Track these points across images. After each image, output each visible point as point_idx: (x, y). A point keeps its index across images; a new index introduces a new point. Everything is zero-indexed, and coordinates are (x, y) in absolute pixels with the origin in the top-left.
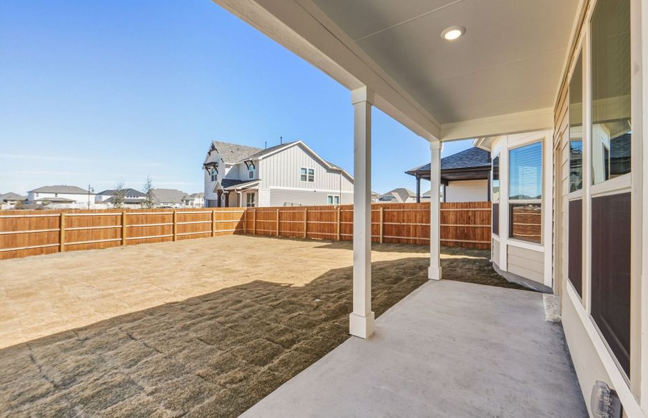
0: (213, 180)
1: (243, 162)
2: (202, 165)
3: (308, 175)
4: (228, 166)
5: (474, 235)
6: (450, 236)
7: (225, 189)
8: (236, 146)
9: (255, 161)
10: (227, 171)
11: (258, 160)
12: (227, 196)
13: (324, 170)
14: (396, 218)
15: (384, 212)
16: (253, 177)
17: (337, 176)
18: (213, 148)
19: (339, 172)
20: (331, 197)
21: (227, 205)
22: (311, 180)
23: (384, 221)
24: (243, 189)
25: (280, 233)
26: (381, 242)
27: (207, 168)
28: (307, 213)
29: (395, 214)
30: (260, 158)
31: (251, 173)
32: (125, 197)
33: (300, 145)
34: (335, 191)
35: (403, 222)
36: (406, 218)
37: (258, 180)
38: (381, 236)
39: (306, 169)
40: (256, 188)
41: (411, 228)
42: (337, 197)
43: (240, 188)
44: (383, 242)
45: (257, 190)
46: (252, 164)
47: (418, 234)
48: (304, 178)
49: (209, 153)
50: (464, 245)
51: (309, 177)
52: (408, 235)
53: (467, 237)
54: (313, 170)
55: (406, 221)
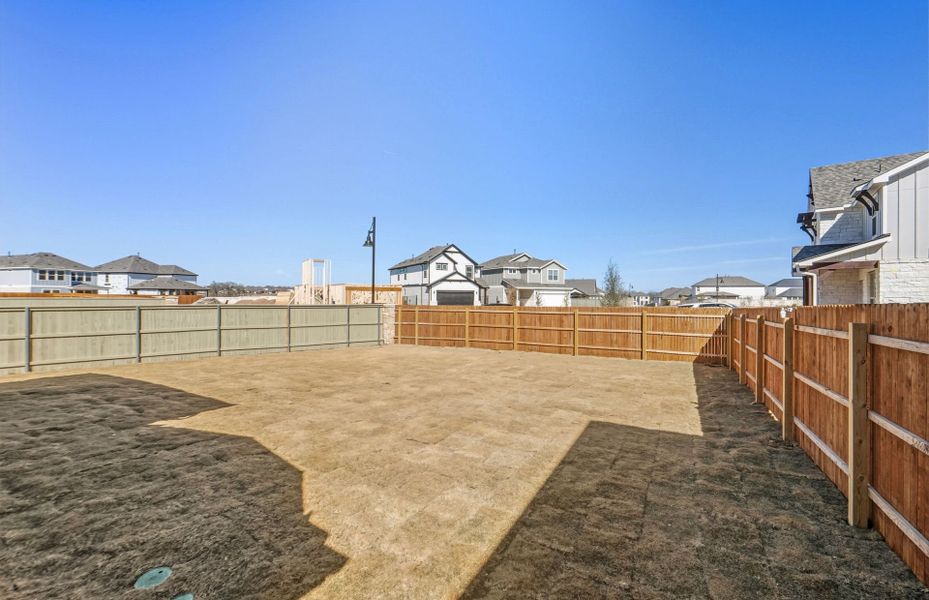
11: (878, 186)
16: (876, 233)
30: (883, 178)
31: (874, 223)
37: (881, 237)
40: (871, 257)
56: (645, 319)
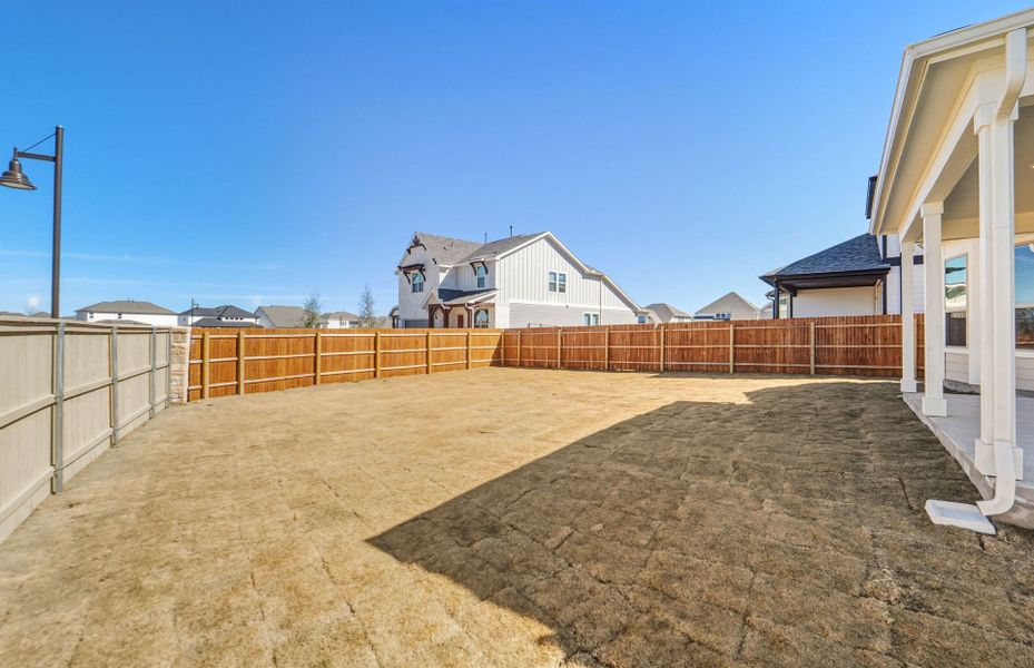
0: (414, 290)
1: (468, 263)
2: (396, 269)
3: (558, 282)
4: (443, 270)
5: (874, 359)
6: (838, 360)
7: (447, 303)
8: (449, 239)
9: (489, 262)
10: (442, 276)
11: (495, 261)
12: (446, 313)
13: (579, 275)
14: (754, 339)
15: (735, 331)
16: (484, 287)
17: (595, 284)
18: (417, 243)
19: (599, 277)
20: (588, 316)
21: (446, 325)
22: (562, 290)
23: (735, 343)
24: (476, 303)
25: (562, 364)
26: (731, 371)
27: (405, 273)
28: (609, 334)
29: (753, 333)
30: (498, 257)
31: (481, 282)
32: (224, 319)
33: (548, 239)
34: (593, 307)
35: (765, 343)
36: (769, 338)
37: (494, 289)
38: (731, 364)
39: (555, 274)
40: (492, 301)
41: (778, 351)
42: (595, 316)
43: (472, 301)
44: (735, 371)
45: (494, 305)
46: (482, 268)
47: (788, 359)
48: (553, 287)
49: (409, 251)
50: (858, 371)
51: (557, 284)
52: (774, 361)
53: (863, 361)
54: (564, 275)
55: (769, 342)
56: (470, 338)
